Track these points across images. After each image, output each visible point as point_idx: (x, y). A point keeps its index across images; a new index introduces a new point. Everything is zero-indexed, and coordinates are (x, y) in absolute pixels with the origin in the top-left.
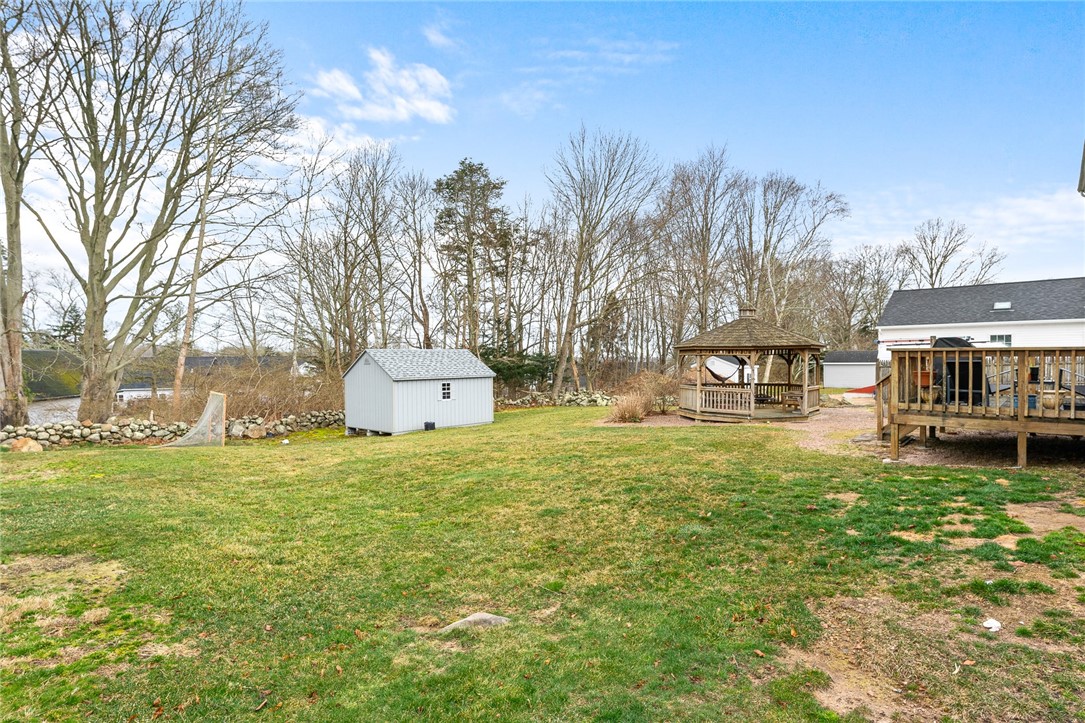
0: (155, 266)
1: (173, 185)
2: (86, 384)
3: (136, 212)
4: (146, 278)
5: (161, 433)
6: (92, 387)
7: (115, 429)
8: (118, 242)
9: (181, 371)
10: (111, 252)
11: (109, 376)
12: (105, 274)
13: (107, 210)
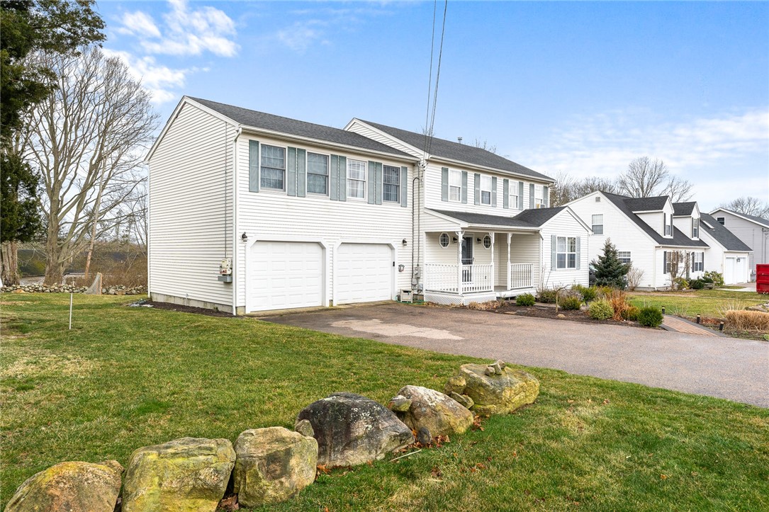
0: (86, 204)
1: (94, 162)
2: (47, 269)
3: (76, 174)
4: (80, 212)
5: (76, 291)
6: (51, 270)
7: (56, 288)
8: (66, 192)
9: (89, 263)
10: (62, 197)
11: (59, 265)
12: (59, 210)
13: (60, 178)
